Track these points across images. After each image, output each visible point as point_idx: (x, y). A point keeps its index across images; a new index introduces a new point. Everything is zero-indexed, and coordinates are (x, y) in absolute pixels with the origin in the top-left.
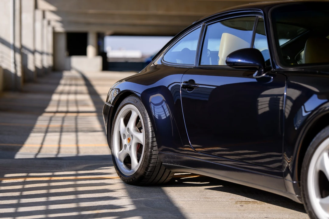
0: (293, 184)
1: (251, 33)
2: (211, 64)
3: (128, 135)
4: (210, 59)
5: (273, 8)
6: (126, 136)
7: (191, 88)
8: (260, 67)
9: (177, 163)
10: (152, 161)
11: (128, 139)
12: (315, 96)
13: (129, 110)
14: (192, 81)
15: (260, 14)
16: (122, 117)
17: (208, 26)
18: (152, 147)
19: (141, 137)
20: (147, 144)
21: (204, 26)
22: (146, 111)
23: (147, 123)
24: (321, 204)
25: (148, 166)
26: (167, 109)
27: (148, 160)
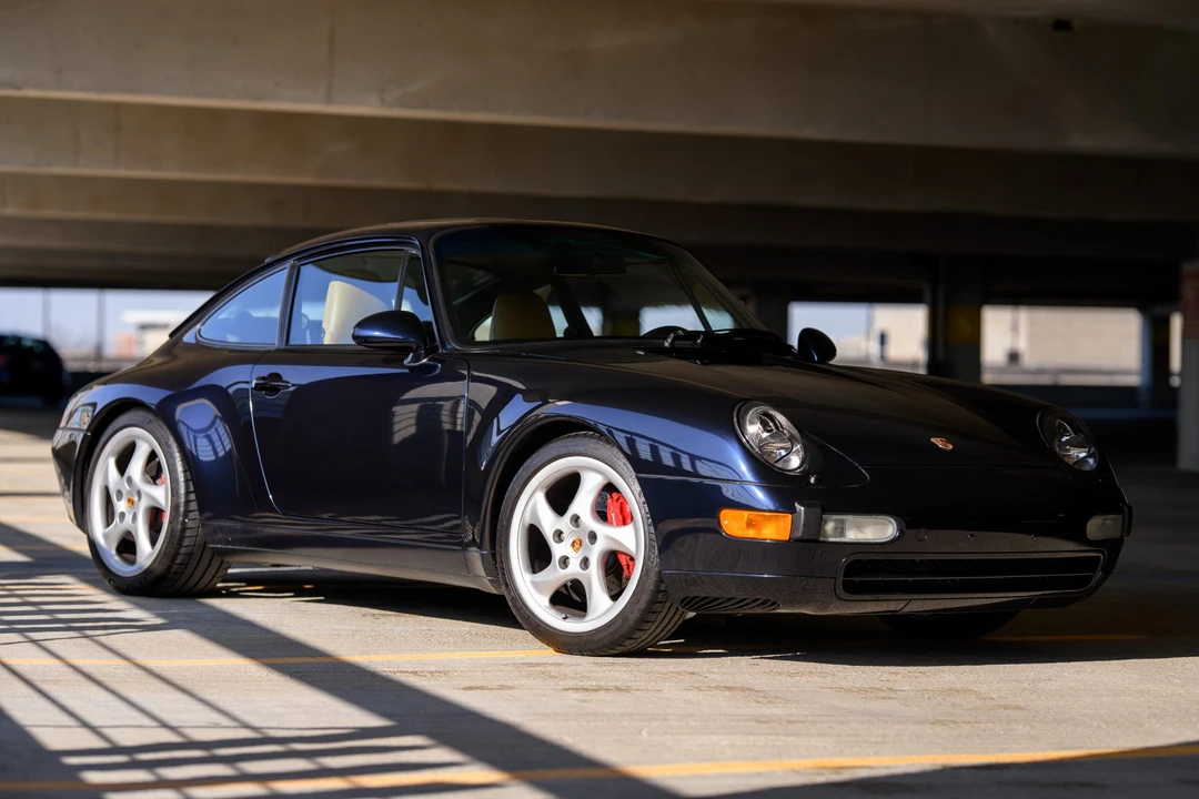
0: (482, 555)
1: (394, 286)
2: (309, 342)
3: (129, 492)
4: (308, 332)
5: (437, 234)
6: (124, 493)
7: (275, 390)
8: (419, 347)
9: (241, 542)
10: (186, 542)
11: (129, 500)
12: (519, 397)
13: (129, 440)
14: (277, 377)
15: (414, 246)
16: (113, 455)
17: (303, 268)
18: (187, 512)
19: (160, 494)
20: (175, 507)
21: (292, 267)
22: (172, 441)
23: (175, 464)
24: (535, 584)
25: (177, 553)
26: (226, 435)
27: (177, 539)
